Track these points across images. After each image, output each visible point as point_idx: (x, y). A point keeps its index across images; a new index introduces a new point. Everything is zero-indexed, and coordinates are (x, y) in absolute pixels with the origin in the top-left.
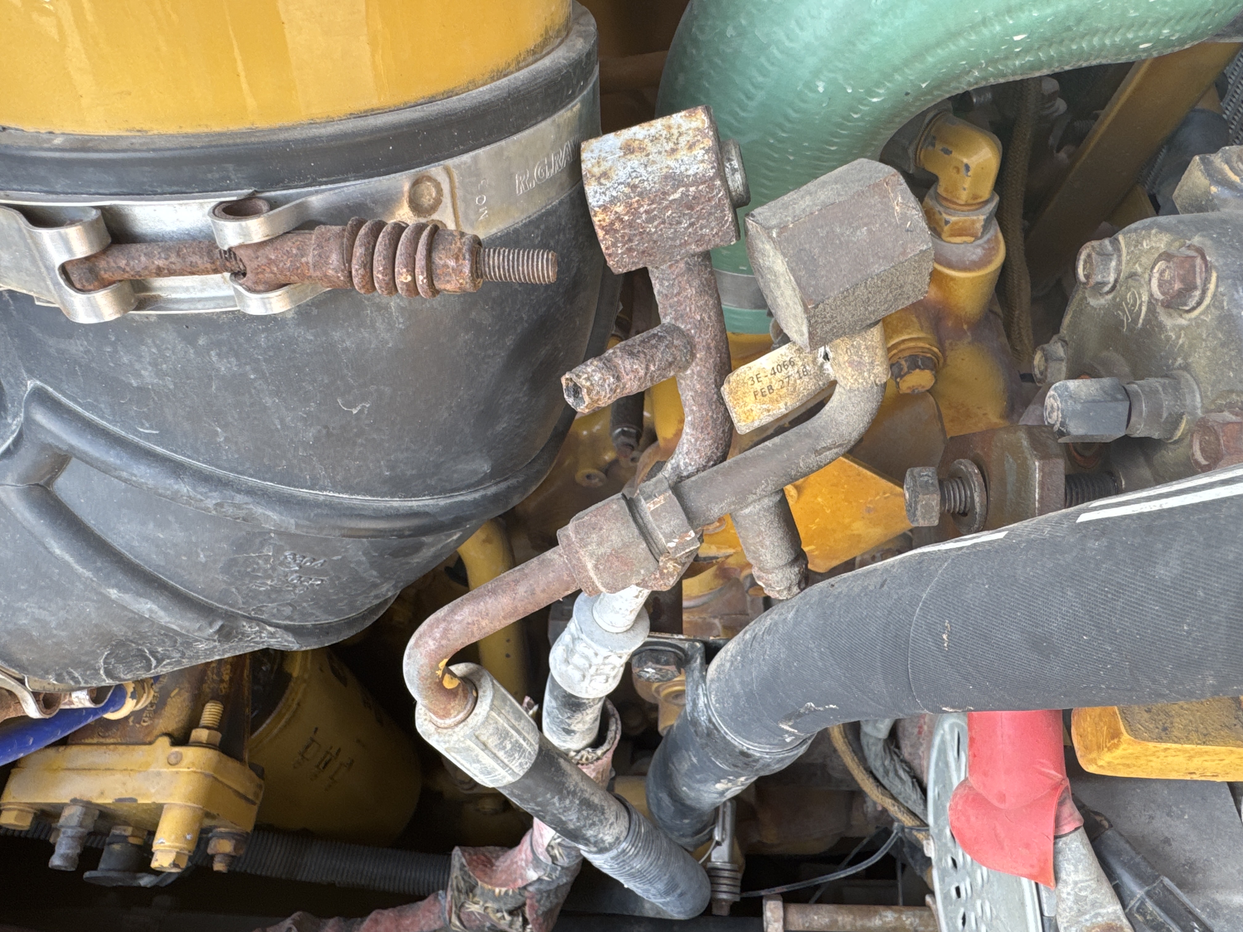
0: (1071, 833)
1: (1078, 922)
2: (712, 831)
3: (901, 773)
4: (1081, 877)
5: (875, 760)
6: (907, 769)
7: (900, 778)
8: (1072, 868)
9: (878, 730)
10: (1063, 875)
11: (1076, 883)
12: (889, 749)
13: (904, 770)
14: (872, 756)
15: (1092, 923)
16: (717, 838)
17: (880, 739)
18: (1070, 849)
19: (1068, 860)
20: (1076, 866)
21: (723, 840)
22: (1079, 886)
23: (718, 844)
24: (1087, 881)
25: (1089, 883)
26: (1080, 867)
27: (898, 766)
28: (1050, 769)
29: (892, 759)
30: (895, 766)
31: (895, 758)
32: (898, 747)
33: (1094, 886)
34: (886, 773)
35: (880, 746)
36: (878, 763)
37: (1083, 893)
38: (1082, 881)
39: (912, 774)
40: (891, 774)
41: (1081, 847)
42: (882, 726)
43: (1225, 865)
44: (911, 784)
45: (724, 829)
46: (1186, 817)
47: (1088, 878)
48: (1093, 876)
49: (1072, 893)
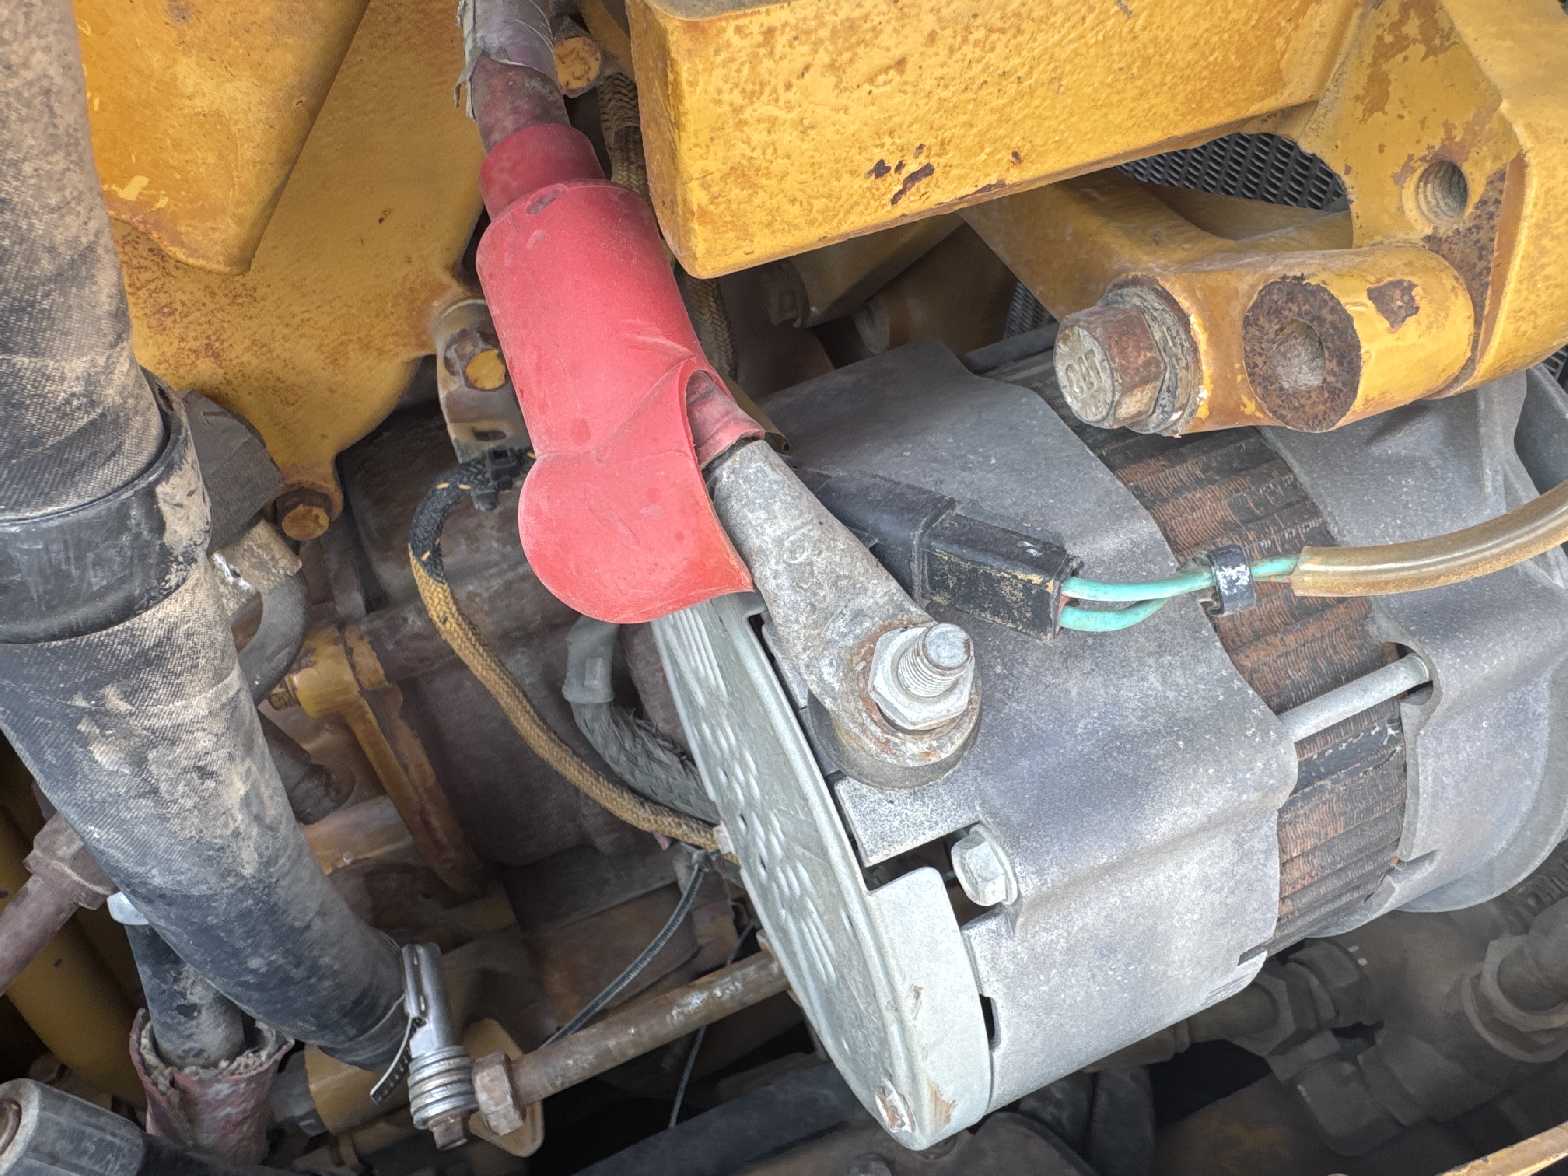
0: (733, 448)
1: (829, 644)
2: (401, 1007)
3: (659, 753)
4: (784, 524)
5: (606, 747)
6: (666, 744)
7: (660, 763)
8: (763, 515)
9: (591, 690)
10: (753, 541)
11: (779, 542)
12: (627, 723)
13: (663, 748)
14: (599, 740)
15: (857, 637)
16: (412, 1011)
17: (600, 706)
18: (746, 480)
19: (750, 503)
20: (768, 508)
21: (424, 1014)
22: (787, 544)
23: (419, 1023)
24: (797, 528)
25: (804, 531)
26: (777, 506)
27: (650, 746)
28: (654, 334)
29: (634, 736)
30: (644, 745)
31: (642, 734)
32: (640, 713)
33: (816, 533)
34: (633, 761)
35: (605, 717)
36: (614, 750)
37: (801, 559)
38: (789, 533)
39: (679, 751)
40: (642, 761)
41: (767, 469)
42: (596, 682)
43: (1074, 503)
44: (680, 766)
45: (419, 991)
46: (993, 461)
47: (799, 523)
48: (807, 517)
49: (781, 567)
